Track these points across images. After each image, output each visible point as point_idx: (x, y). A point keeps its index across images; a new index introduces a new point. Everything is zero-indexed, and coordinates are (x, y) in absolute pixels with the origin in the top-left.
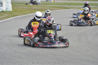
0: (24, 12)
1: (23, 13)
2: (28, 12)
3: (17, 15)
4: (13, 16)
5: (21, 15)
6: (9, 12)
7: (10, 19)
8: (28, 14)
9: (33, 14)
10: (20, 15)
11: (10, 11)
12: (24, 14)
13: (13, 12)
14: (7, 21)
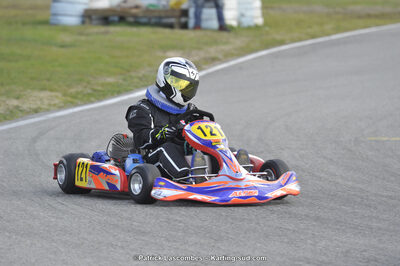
0: (310, 27)
1: (309, 30)
2: (328, 27)
3: (282, 43)
4: (267, 46)
5: (300, 40)
6: (249, 28)
7: (255, 59)
8: (328, 35)
9: (348, 37)
10: (293, 41)
11: (257, 27)
12: (313, 37)
13: (267, 29)
14: (240, 67)
